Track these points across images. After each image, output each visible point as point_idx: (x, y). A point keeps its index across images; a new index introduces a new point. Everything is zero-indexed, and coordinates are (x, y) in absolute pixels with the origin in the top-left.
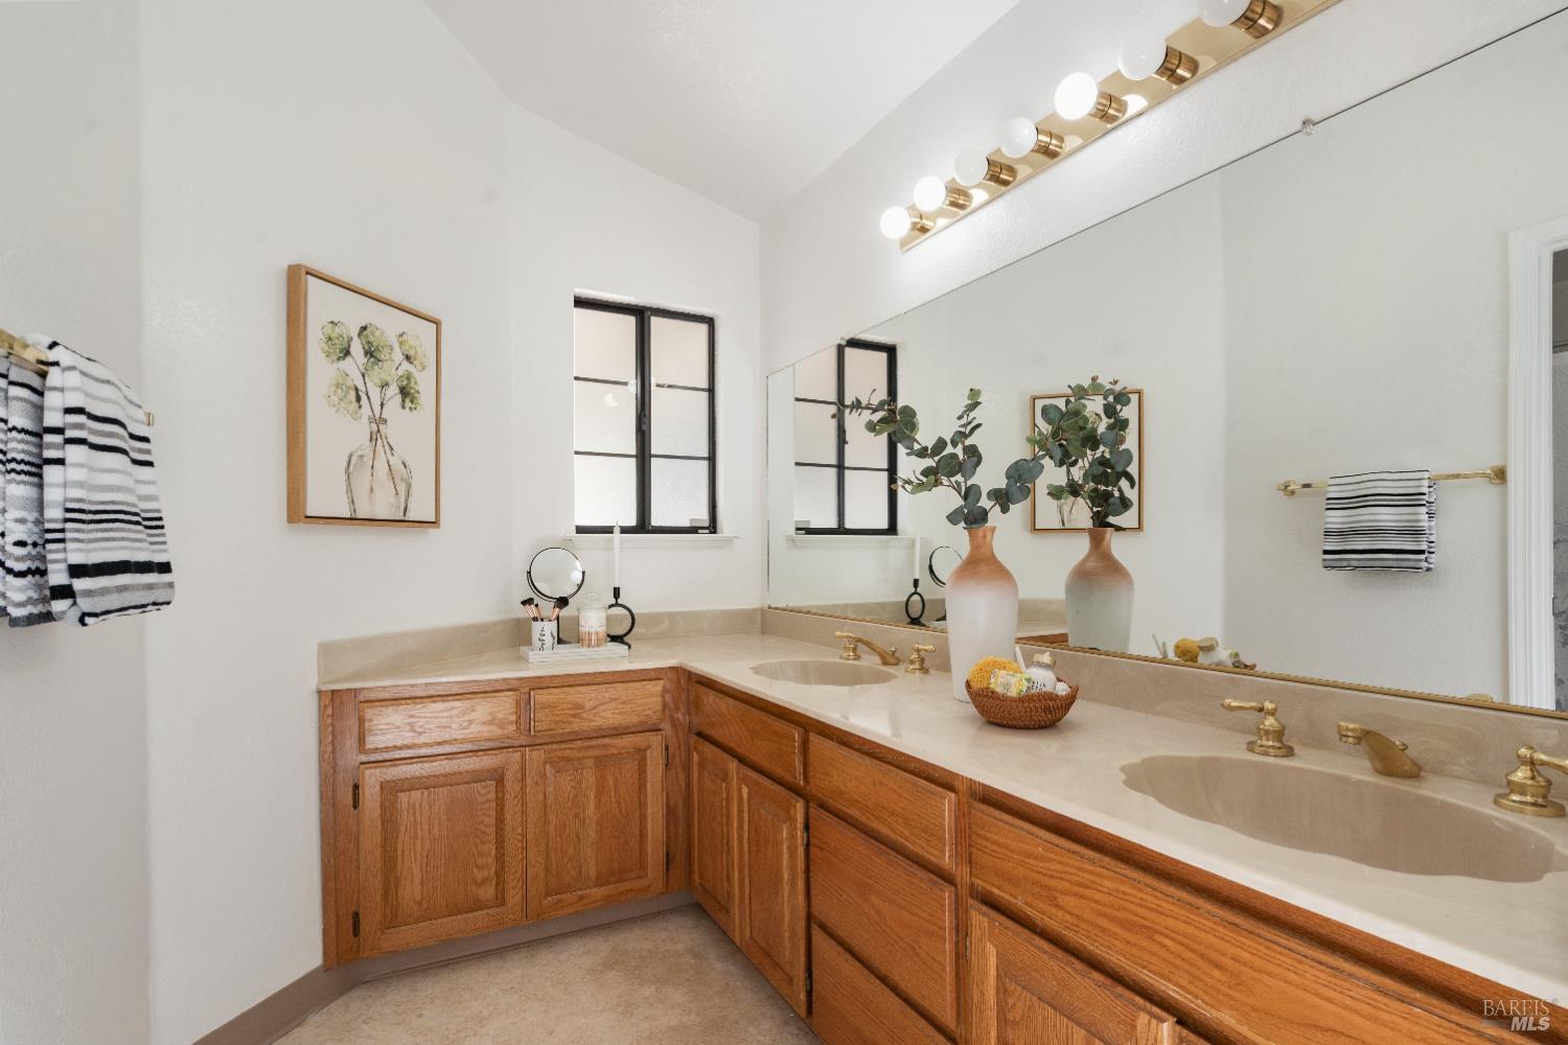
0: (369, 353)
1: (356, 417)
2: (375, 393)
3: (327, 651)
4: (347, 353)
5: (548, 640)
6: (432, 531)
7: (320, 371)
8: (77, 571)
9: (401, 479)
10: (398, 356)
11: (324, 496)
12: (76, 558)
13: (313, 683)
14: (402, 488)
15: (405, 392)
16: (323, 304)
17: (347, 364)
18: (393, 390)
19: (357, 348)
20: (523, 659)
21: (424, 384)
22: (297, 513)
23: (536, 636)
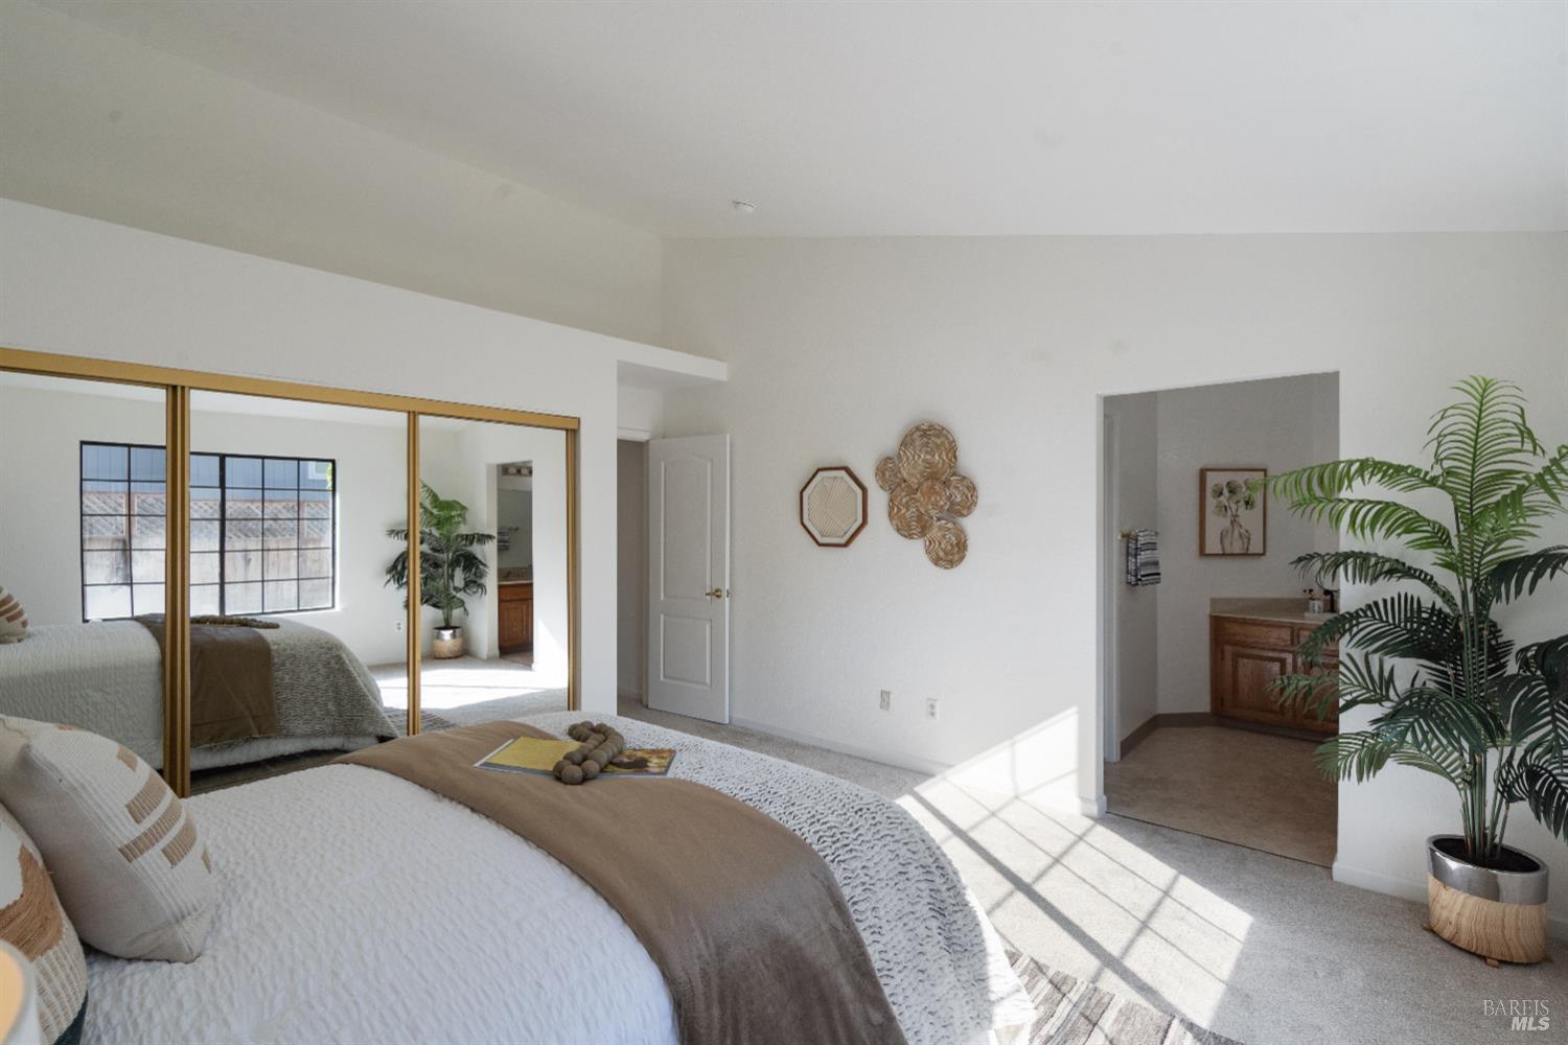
0: (1230, 492)
1: (1224, 516)
2: (1234, 507)
3: (1213, 601)
4: (1221, 494)
5: (1316, 608)
6: (1263, 558)
7: (1211, 502)
8: (1143, 576)
9: (1246, 538)
10: (1244, 489)
11: (1213, 546)
12: (1143, 573)
13: (1208, 612)
14: (1246, 541)
15: (1247, 503)
16: (1213, 479)
17: (1222, 498)
18: (1242, 503)
19: (1226, 491)
20: (1303, 618)
21: (1258, 498)
22: (1202, 553)
23: (1311, 606)
